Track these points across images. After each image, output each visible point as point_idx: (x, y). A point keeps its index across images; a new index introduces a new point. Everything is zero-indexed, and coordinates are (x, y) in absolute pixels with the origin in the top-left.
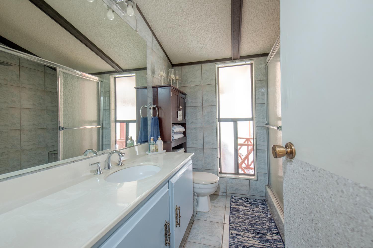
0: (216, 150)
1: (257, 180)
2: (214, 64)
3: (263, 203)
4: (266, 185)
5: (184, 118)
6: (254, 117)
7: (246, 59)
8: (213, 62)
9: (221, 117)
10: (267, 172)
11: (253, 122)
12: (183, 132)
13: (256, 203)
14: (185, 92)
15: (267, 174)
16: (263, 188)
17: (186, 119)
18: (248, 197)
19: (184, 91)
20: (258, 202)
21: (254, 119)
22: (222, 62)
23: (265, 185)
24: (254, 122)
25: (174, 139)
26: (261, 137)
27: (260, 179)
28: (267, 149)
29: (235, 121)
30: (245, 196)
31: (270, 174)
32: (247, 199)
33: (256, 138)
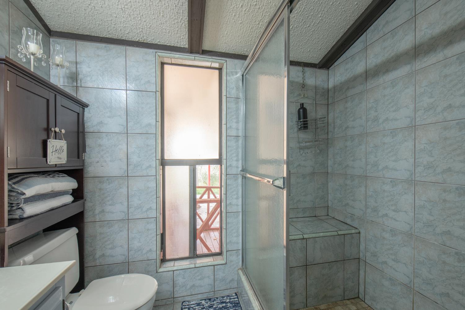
0: (154, 220)
1: (226, 264)
2: (153, 52)
3: (234, 303)
4: (239, 269)
5: (78, 158)
6: (224, 157)
7: (213, 58)
8: (151, 48)
9: (166, 157)
10: (240, 247)
11: (221, 166)
12: (71, 191)
13: (224, 305)
14: (84, 100)
15: (241, 250)
16: (235, 274)
17: (83, 161)
18: (210, 295)
19: (83, 97)
20: (227, 303)
21: (224, 162)
22: (170, 52)
23: (237, 269)
24: (223, 166)
25: (25, 216)
26: (233, 192)
27: (231, 261)
28: (241, 211)
29: (193, 164)
30: (205, 296)
31: (245, 249)
32: (210, 299)
33: (226, 194)
